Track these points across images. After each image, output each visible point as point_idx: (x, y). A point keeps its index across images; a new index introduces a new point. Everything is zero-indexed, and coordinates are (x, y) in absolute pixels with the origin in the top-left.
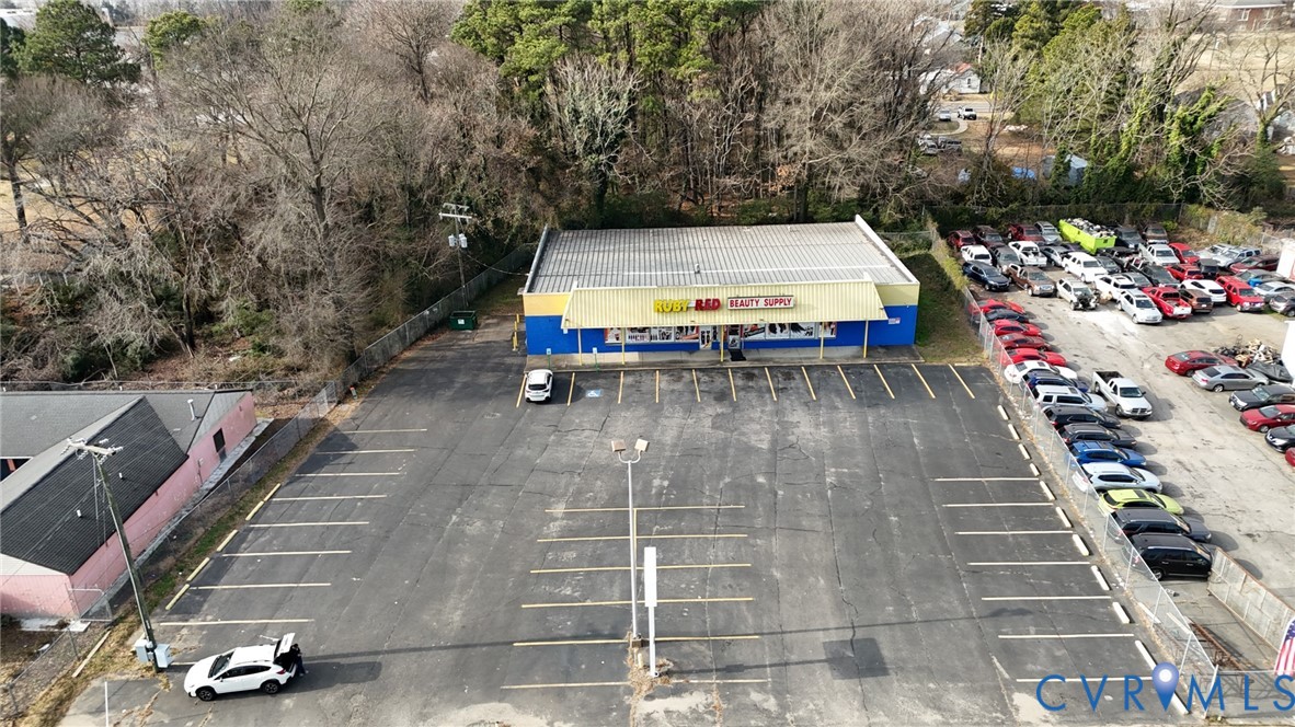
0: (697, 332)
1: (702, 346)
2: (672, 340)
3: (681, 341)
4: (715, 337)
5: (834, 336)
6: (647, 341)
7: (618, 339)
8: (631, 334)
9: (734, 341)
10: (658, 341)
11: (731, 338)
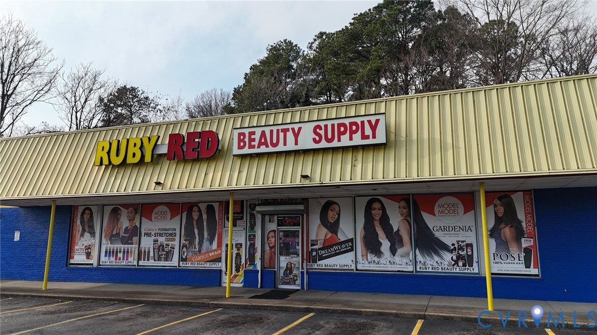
0: (219, 245)
1: (226, 279)
2: (174, 262)
3: (189, 265)
4: (251, 259)
5: (534, 271)
6: (132, 261)
7: (88, 255)
8: (111, 246)
9: (289, 269)
10: (151, 263)
11: (284, 261)
